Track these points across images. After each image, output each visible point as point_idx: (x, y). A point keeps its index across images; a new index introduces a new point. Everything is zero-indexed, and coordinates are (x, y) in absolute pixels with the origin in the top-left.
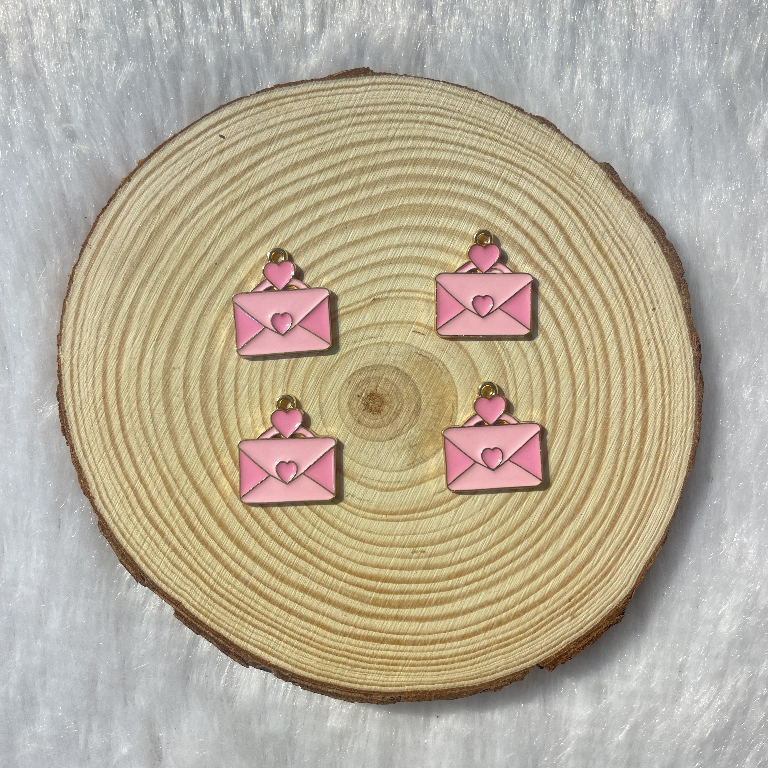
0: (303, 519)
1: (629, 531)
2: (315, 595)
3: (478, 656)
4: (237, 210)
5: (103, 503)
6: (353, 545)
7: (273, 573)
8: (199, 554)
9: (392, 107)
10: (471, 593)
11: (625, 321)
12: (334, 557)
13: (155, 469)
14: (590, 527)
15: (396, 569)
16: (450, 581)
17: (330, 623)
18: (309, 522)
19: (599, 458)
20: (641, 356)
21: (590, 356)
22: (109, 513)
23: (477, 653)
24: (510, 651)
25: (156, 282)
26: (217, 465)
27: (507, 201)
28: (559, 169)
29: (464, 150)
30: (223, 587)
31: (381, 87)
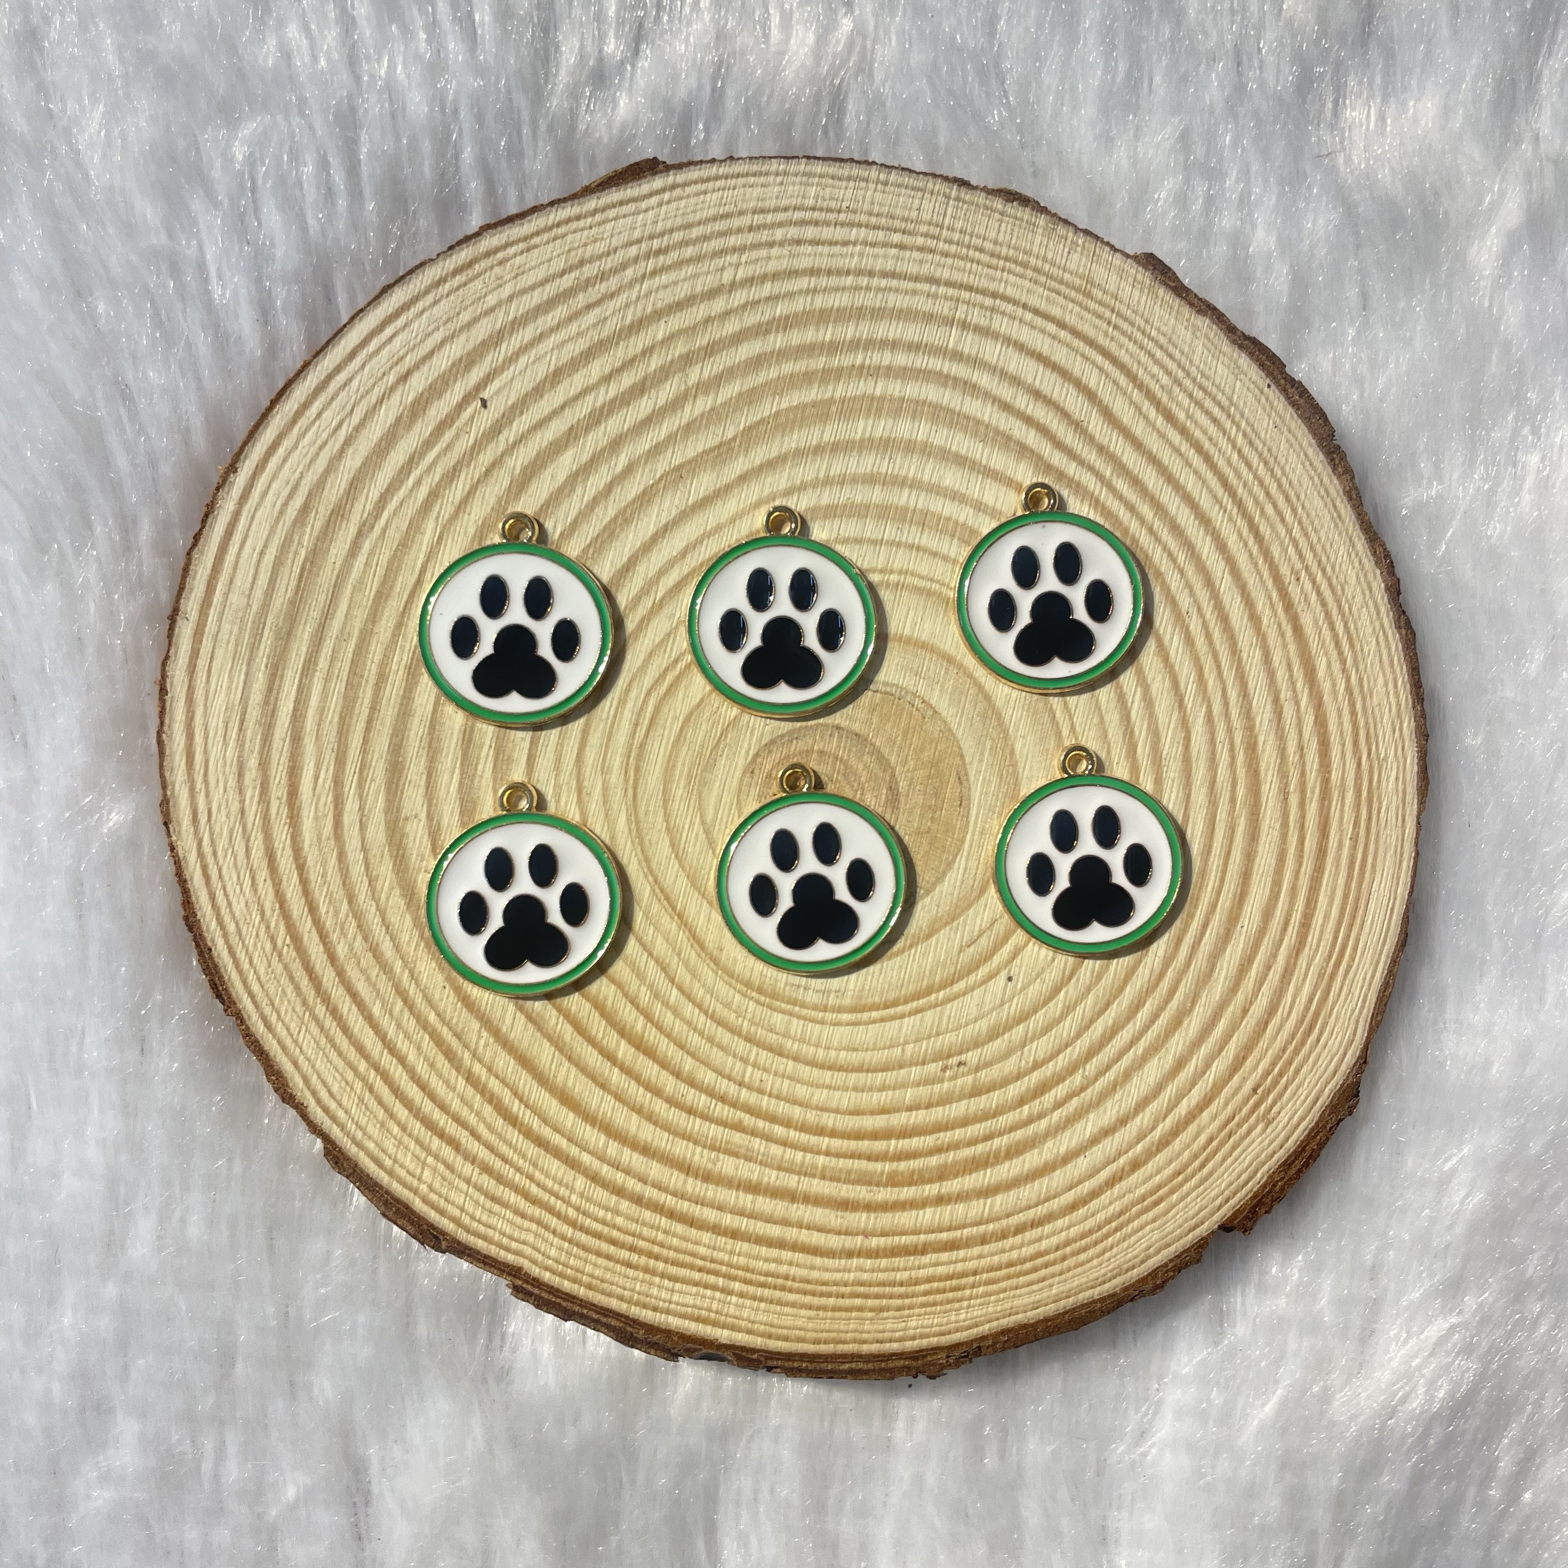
0: (721, 1053)
1: (1335, 938)
2: (776, 1193)
3: (1107, 1236)
4: (460, 486)
5: (326, 1110)
6: (828, 1081)
7: (687, 1169)
8: (535, 1165)
9: (719, 226)
10: (1070, 1121)
11: (1246, 545)
12: (797, 1112)
13: (413, 1022)
14: (1263, 948)
15: (918, 1108)
16: (1026, 1108)
17: (816, 1239)
18: (734, 1056)
19: (1252, 813)
20: (1289, 606)
21: (1195, 625)
22: (342, 1127)
23: (1105, 1230)
24: (1166, 1213)
25: (333, 659)
27: (976, 362)
28: (1061, 282)
29: (875, 282)
30: (596, 1220)
31: (688, 190)
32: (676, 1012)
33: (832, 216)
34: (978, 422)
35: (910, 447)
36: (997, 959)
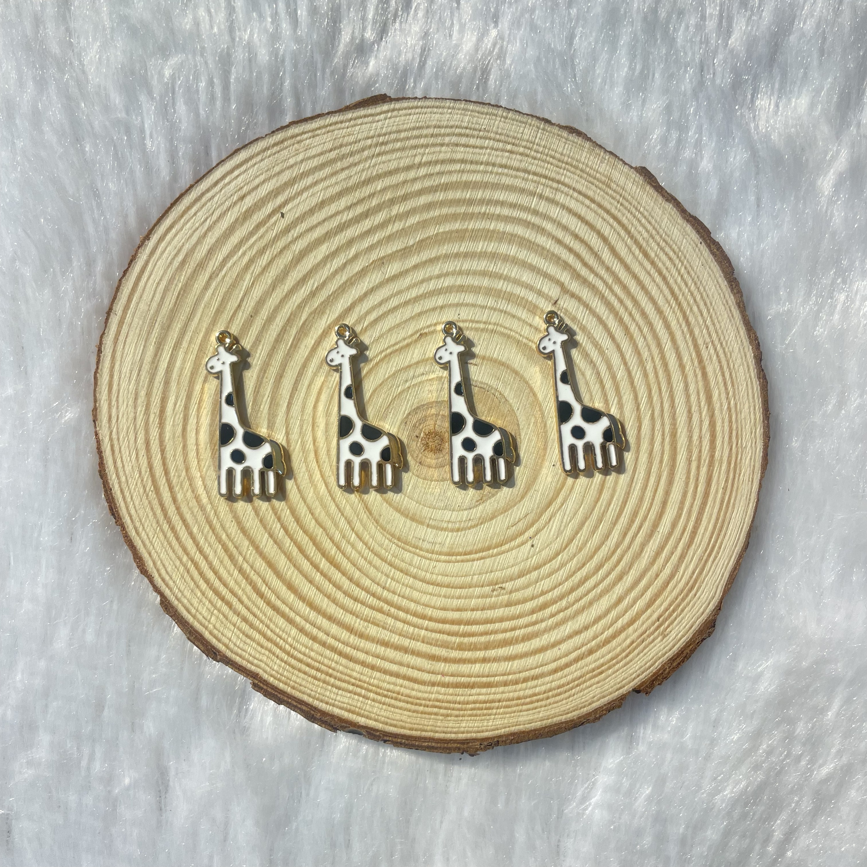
0: (375, 570)
1: (710, 541)
2: (397, 648)
3: (572, 689)
4: (266, 258)
5: (163, 580)
6: (430, 591)
7: (351, 630)
8: (271, 620)
9: (415, 133)
10: (558, 625)
11: (681, 326)
12: (412, 606)
13: (214, 537)
14: (670, 542)
15: (477, 610)
16: (535, 615)
17: (416, 674)
18: (382, 573)
19: (671, 470)
20: (701, 361)
21: (649, 366)
22: (171, 590)
23: (571, 685)
24: (605, 679)
25: (190, 342)
26: (279, 526)
27: (545, 217)
28: (595, 178)
29: (495, 169)
30: (300, 652)
31: (401, 112)
32: (353, 546)
33: (476, 133)
34: (543, 248)
35: (506, 258)
36: (527, 535)
